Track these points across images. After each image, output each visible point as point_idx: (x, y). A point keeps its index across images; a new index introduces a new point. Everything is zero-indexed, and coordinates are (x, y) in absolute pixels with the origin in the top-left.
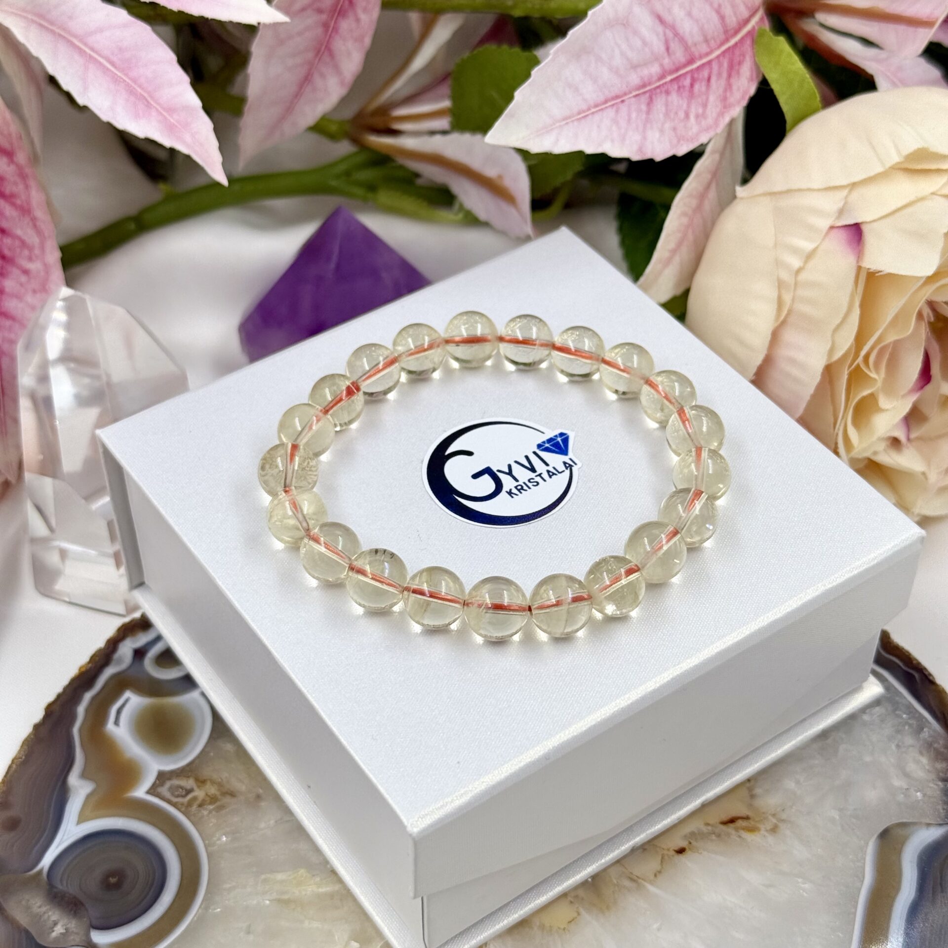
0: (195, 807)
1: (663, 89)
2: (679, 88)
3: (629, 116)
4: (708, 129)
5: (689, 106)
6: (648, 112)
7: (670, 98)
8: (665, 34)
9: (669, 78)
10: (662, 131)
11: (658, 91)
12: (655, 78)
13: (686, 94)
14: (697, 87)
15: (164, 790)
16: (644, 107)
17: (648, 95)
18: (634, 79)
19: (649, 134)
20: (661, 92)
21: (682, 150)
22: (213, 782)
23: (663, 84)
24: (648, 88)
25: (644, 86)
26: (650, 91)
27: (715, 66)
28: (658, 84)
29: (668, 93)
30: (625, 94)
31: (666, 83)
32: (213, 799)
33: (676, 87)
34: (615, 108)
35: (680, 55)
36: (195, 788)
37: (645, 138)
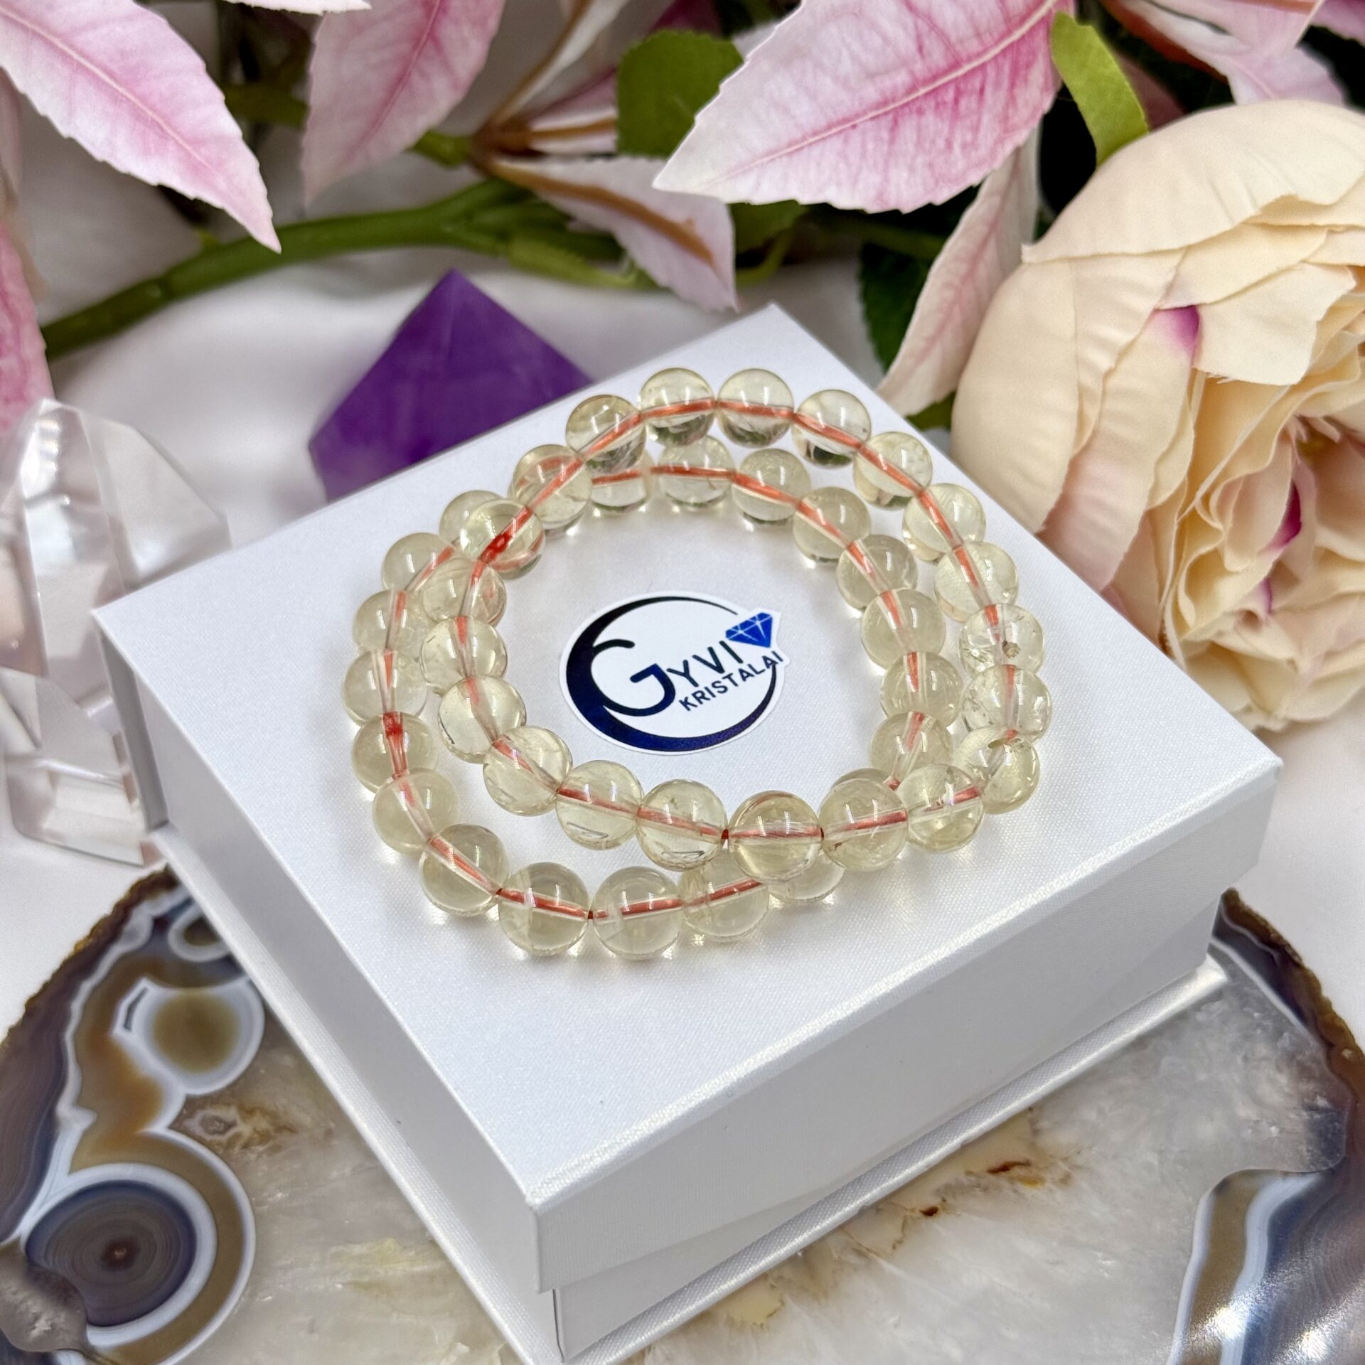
0: (237, 1150)
1: (914, 108)
2: (937, 105)
3: (864, 146)
4: (979, 164)
5: (952, 129)
6: (892, 141)
7: (924, 121)
8: (916, 27)
9: (922, 91)
10: (912, 169)
11: (907, 110)
12: (901, 91)
13: (947, 113)
14: (963, 103)
15: (194, 1124)
16: (885, 135)
17: (890, 117)
18: (871, 93)
19: (893, 173)
20: (911, 112)
21: (942, 196)
22: (265, 1112)
23: (913, 101)
24: (892, 106)
25: (885, 103)
26: (895, 110)
27: (991, 72)
28: (906, 100)
29: (920, 112)
30: (857, 116)
31: (917, 98)
32: (264, 1137)
33: (932, 103)
34: (842, 136)
35: (938, 57)
36: (239, 1121)
37: (886, 180)
